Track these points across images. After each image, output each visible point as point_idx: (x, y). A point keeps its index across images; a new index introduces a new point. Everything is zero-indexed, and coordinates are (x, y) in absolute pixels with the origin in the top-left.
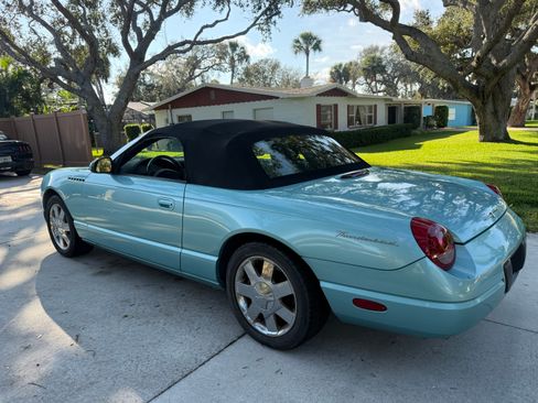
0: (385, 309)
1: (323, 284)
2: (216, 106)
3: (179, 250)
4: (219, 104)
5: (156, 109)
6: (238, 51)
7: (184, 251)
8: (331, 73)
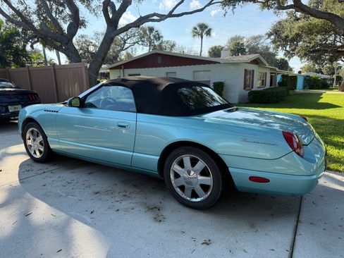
0: (269, 181)
1: (230, 169)
2: (162, 68)
3: (131, 153)
4: (164, 67)
5: (110, 69)
6: (154, 33)
7: (134, 154)
8: (209, 52)
